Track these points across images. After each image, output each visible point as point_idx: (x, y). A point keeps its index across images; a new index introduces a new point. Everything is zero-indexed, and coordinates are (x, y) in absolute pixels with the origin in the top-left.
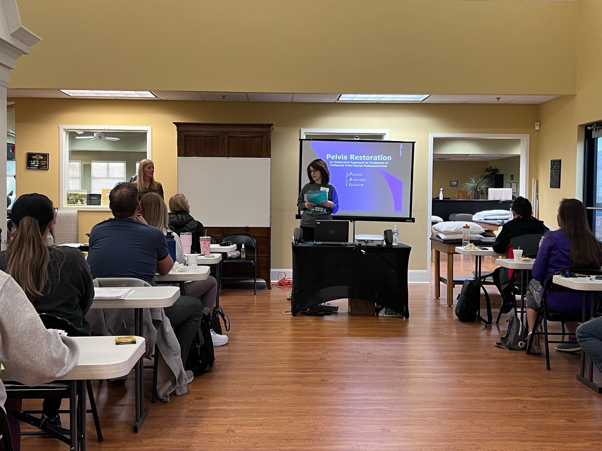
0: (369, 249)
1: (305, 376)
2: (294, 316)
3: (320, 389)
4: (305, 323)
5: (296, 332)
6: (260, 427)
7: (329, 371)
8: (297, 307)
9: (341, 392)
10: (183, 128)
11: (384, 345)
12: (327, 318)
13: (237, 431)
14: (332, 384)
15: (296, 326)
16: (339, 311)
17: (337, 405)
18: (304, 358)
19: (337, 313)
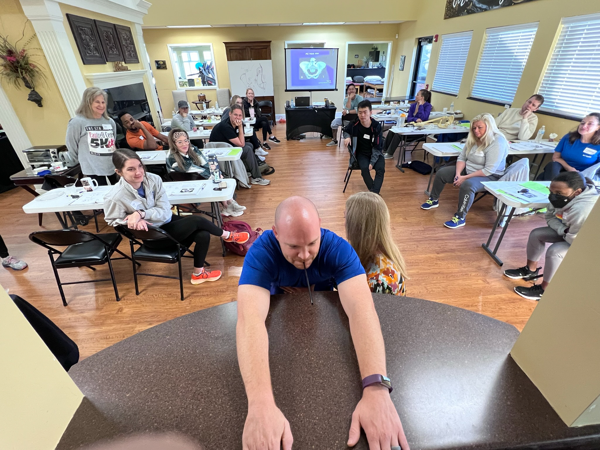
0: (319, 110)
1: (295, 172)
2: (288, 140)
3: (301, 178)
4: (292, 145)
5: (289, 150)
6: (281, 197)
7: (304, 169)
8: (289, 135)
9: (309, 179)
10: (228, 45)
11: (325, 154)
12: (301, 141)
13: (273, 199)
14: (306, 176)
15: (289, 146)
16: (306, 137)
17: (308, 185)
18: (293, 163)
19: (305, 138)
